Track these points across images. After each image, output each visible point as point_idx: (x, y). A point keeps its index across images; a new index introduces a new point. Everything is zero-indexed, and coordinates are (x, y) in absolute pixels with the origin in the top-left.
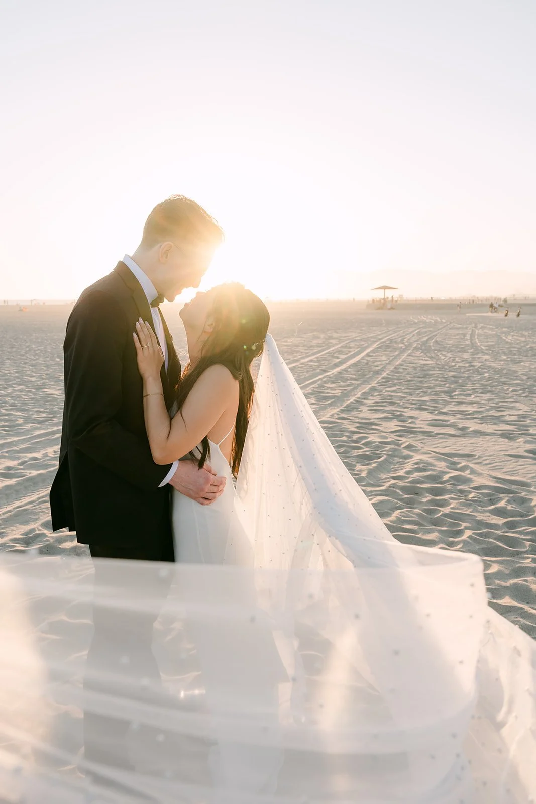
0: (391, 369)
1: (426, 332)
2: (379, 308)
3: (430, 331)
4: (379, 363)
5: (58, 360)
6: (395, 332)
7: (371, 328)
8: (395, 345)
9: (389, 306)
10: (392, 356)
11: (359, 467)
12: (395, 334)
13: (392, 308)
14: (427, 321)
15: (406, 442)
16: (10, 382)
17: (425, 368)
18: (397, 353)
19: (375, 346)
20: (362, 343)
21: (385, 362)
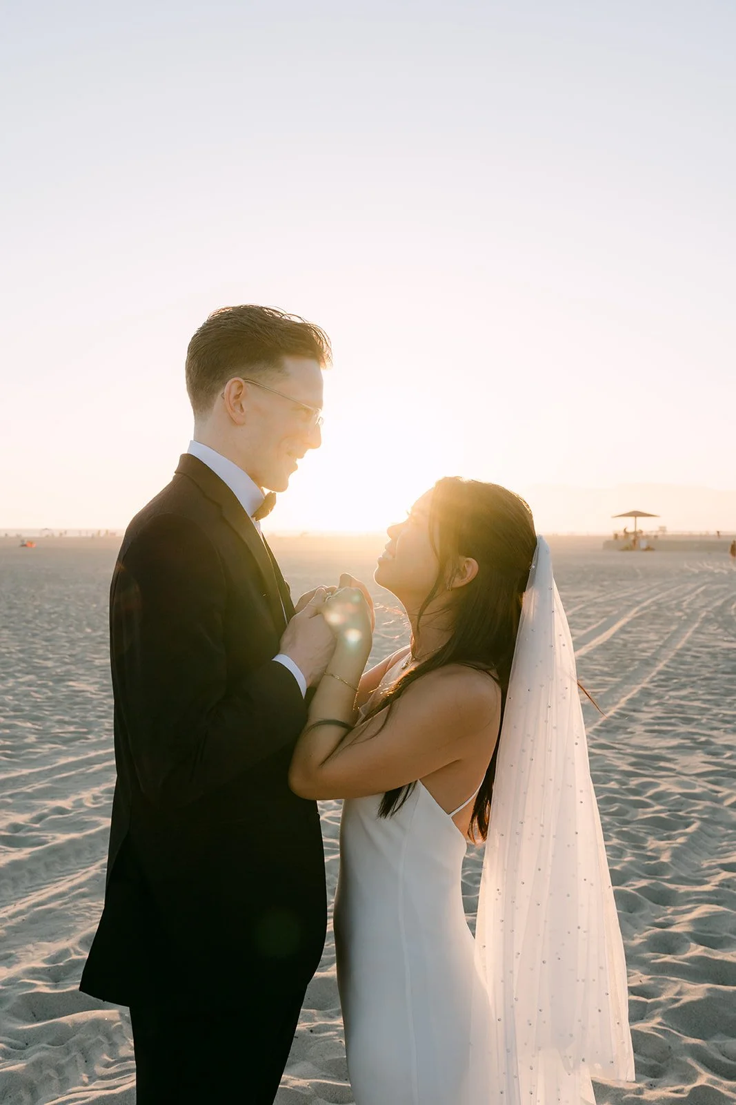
0: (670, 657)
1: (718, 591)
2: (627, 549)
3: (725, 589)
4: (645, 645)
5: (88, 630)
7: (619, 582)
8: (669, 614)
9: (643, 545)
10: (668, 633)
11: (652, 843)
12: (664, 594)
13: (648, 549)
14: (716, 571)
15: (730, 796)
16: (10, 667)
17: (730, 656)
18: (674, 628)
19: (632, 613)
20: (609, 609)
21: (656, 643)
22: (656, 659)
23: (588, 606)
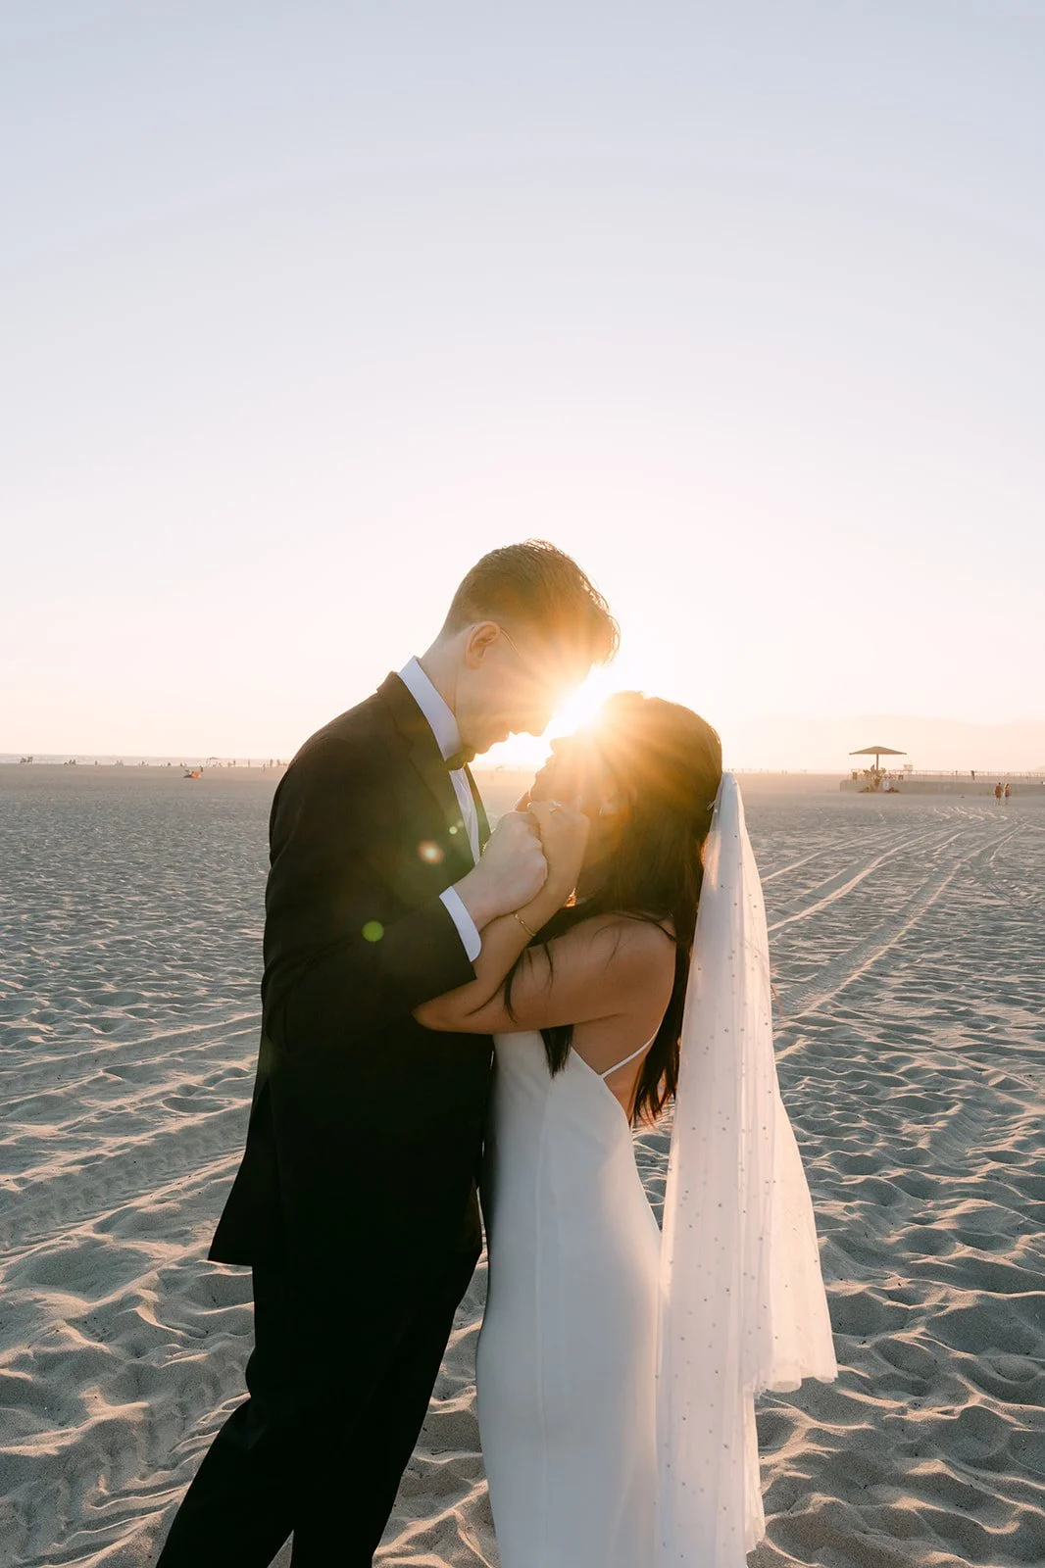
0: (921, 914)
1: (974, 840)
2: (867, 790)
3: (982, 837)
4: (892, 900)
6: (910, 837)
7: (859, 828)
8: (917, 865)
9: (886, 785)
10: (917, 887)
11: (907, 1127)
12: (912, 842)
13: (891, 790)
14: (969, 817)
15: (995, 1075)
16: (178, 911)
17: (991, 915)
18: (924, 881)
19: (875, 864)
20: (848, 858)
21: (904, 898)
22: (905, 916)
23: (826, 854)
